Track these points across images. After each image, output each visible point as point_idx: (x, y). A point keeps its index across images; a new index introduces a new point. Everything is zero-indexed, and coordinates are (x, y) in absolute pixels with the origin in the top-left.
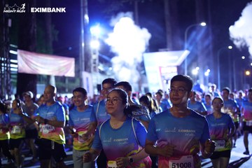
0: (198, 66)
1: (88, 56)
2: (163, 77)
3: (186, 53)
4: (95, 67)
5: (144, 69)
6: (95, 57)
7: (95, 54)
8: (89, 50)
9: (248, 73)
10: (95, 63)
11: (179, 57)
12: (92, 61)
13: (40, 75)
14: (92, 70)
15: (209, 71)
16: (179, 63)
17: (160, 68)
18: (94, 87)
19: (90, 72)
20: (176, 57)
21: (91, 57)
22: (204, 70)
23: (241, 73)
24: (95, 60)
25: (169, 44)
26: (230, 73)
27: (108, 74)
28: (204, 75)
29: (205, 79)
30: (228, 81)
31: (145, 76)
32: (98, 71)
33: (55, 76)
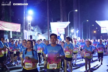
0: (73, 29)
1: (26, 24)
2: (59, 33)
3: (69, 23)
4: (29, 28)
5: (51, 29)
6: (29, 24)
7: (29, 22)
8: (27, 21)
9: (95, 32)
10: (29, 26)
11: (66, 25)
12: (28, 25)
13: (5, 31)
14: (28, 29)
15: (78, 31)
16: (65, 27)
17: (58, 29)
18: (29, 37)
19: (27, 30)
20: (64, 25)
21: (28, 24)
22: (76, 30)
23: (92, 32)
24: (30, 25)
25: (62, 19)
26: (87, 32)
27: (35, 31)
28: (76, 32)
29: (76, 34)
30: (86, 35)
31: (51, 32)
32: (31, 29)
33: (12, 32)
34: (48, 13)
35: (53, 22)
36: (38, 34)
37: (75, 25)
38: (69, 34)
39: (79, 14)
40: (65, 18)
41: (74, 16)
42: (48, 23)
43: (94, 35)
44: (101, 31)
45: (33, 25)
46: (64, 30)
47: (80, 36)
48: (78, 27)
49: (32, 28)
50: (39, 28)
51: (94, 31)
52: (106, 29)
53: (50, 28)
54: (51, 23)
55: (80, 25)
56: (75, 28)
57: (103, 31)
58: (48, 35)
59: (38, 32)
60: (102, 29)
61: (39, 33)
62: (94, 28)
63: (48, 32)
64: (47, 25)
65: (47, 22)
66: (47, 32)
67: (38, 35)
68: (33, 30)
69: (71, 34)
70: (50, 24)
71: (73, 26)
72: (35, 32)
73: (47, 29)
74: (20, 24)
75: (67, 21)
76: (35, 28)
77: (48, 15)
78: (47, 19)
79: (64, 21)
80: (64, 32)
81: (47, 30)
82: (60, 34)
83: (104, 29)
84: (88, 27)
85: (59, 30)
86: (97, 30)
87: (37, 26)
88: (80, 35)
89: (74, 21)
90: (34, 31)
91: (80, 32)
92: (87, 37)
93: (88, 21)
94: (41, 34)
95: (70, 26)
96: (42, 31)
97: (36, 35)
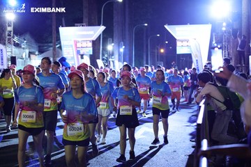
0: (113, 42)
1: (3, 29)
2: (78, 52)
3: (102, 28)
4: (9, 39)
5: (60, 43)
6: (10, 29)
7: (9, 26)
8: (5, 22)
9: (162, 51)
10: (9, 35)
11: (95, 33)
12: (7, 33)
14: (7, 42)
15: (124, 47)
16: (95, 39)
17: (76, 42)
18: (8, 60)
19: (4, 44)
20: (92, 33)
21: (6, 29)
22: (119, 46)
23: (156, 51)
24: (10, 32)
25: (85, 20)
26: (145, 51)
27: (23, 46)
28: (119, 51)
29: (119, 55)
30: (143, 58)
31: (59, 50)
32: (13, 43)
35: (67, 26)
36: (30, 53)
37: (116, 33)
38: (103, 55)
39: (127, 10)
40: (93, 18)
41: (115, 12)
42: (54, 27)
43: (161, 57)
46: (90, 44)
47: (128, 59)
48: (122, 39)
49: (16, 39)
50: (33, 41)
51: (161, 48)
52: (188, 44)
53: (58, 39)
54: (61, 29)
55: (127, 33)
56: (115, 40)
57: (180, 50)
58: (54, 58)
59: (29, 49)
60: (178, 44)
61: (32, 50)
62: (159, 43)
63: (54, 49)
64: (51, 34)
65: (51, 26)
66: (52, 48)
67: (29, 56)
68: (17, 45)
69: (106, 56)
70: (58, 32)
71: (112, 37)
72: (24, 48)
73: (51, 42)
75: (99, 25)
76: (23, 40)
78: (52, 19)
79: (90, 24)
80: (91, 49)
81: (51, 44)
82: (82, 53)
83: (185, 43)
84: (147, 40)
85: (79, 45)
86: (166, 47)
87: (28, 36)
88: (127, 57)
89: (114, 24)
90: (21, 47)
91: (128, 52)
92: (145, 62)
93: (146, 25)
94: (37, 53)
95: (105, 36)
96: (39, 47)
97: (24, 57)
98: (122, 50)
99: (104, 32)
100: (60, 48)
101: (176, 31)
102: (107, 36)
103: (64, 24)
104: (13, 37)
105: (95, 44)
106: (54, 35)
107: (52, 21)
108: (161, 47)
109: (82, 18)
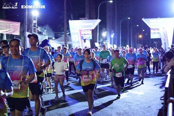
0: (106, 31)
1: (30, 22)
3: (99, 21)
4: (35, 29)
5: (69, 31)
6: (35, 22)
8: (31, 17)
9: (140, 36)
10: (35, 26)
11: (93, 24)
12: (33, 25)
14: (33, 31)
15: (114, 34)
16: (93, 29)
17: (80, 31)
19: (31, 32)
20: (91, 24)
21: (32, 22)
22: (110, 34)
23: (136, 37)
24: (35, 24)
25: (87, 15)
26: (128, 36)
27: (44, 34)
28: (110, 37)
29: (111, 40)
30: (127, 42)
31: (69, 36)
32: (37, 31)
33: (7, 34)
34: (65, 5)
35: (74, 20)
37: (108, 25)
38: (99, 40)
40: (92, 14)
41: (107, 10)
42: (65, 20)
43: (140, 41)
44: (151, 34)
45: (41, 23)
46: (91, 32)
47: (116, 43)
48: (113, 28)
49: (39, 29)
50: (51, 30)
53: (68, 29)
54: (70, 22)
55: (116, 24)
56: (108, 29)
57: (153, 36)
58: (65, 41)
59: (49, 35)
60: (152, 31)
61: (50, 37)
62: (139, 31)
63: (66, 36)
64: (63, 25)
65: (63, 20)
66: (64, 35)
68: (40, 33)
69: (101, 40)
70: (68, 24)
71: (106, 27)
72: (44, 35)
74: (20, 23)
75: (97, 19)
76: (44, 30)
77: (65, 8)
78: (64, 15)
79: (90, 18)
80: (91, 35)
81: (64, 32)
82: (84, 38)
83: (156, 31)
84: (130, 29)
87: (47, 27)
88: (116, 41)
89: (107, 18)
90: (42, 34)
91: (116, 38)
93: (129, 18)
94: (54, 38)
95: (101, 26)
96: (55, 34)
98: (112, 36)
99: (100, 23)
100: (70, 34)
101: (151, 23)
102: (102, 26)
103: (72, 19)
104: (37, 28)
105: (94, 32)
106: (66, 26)
107: (64, 17)
108: (140, 34)
109: (85, 14)
